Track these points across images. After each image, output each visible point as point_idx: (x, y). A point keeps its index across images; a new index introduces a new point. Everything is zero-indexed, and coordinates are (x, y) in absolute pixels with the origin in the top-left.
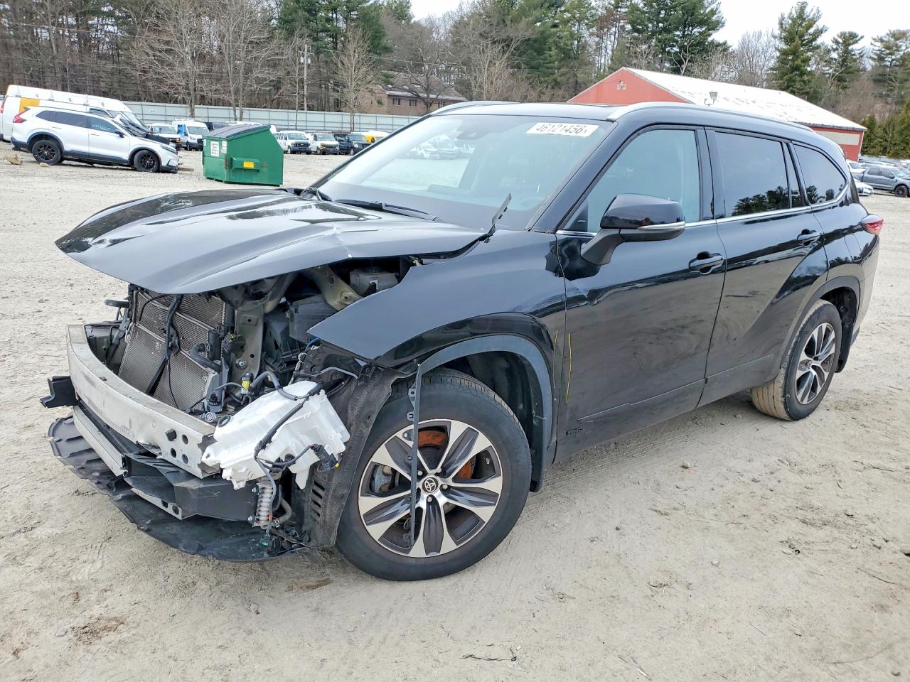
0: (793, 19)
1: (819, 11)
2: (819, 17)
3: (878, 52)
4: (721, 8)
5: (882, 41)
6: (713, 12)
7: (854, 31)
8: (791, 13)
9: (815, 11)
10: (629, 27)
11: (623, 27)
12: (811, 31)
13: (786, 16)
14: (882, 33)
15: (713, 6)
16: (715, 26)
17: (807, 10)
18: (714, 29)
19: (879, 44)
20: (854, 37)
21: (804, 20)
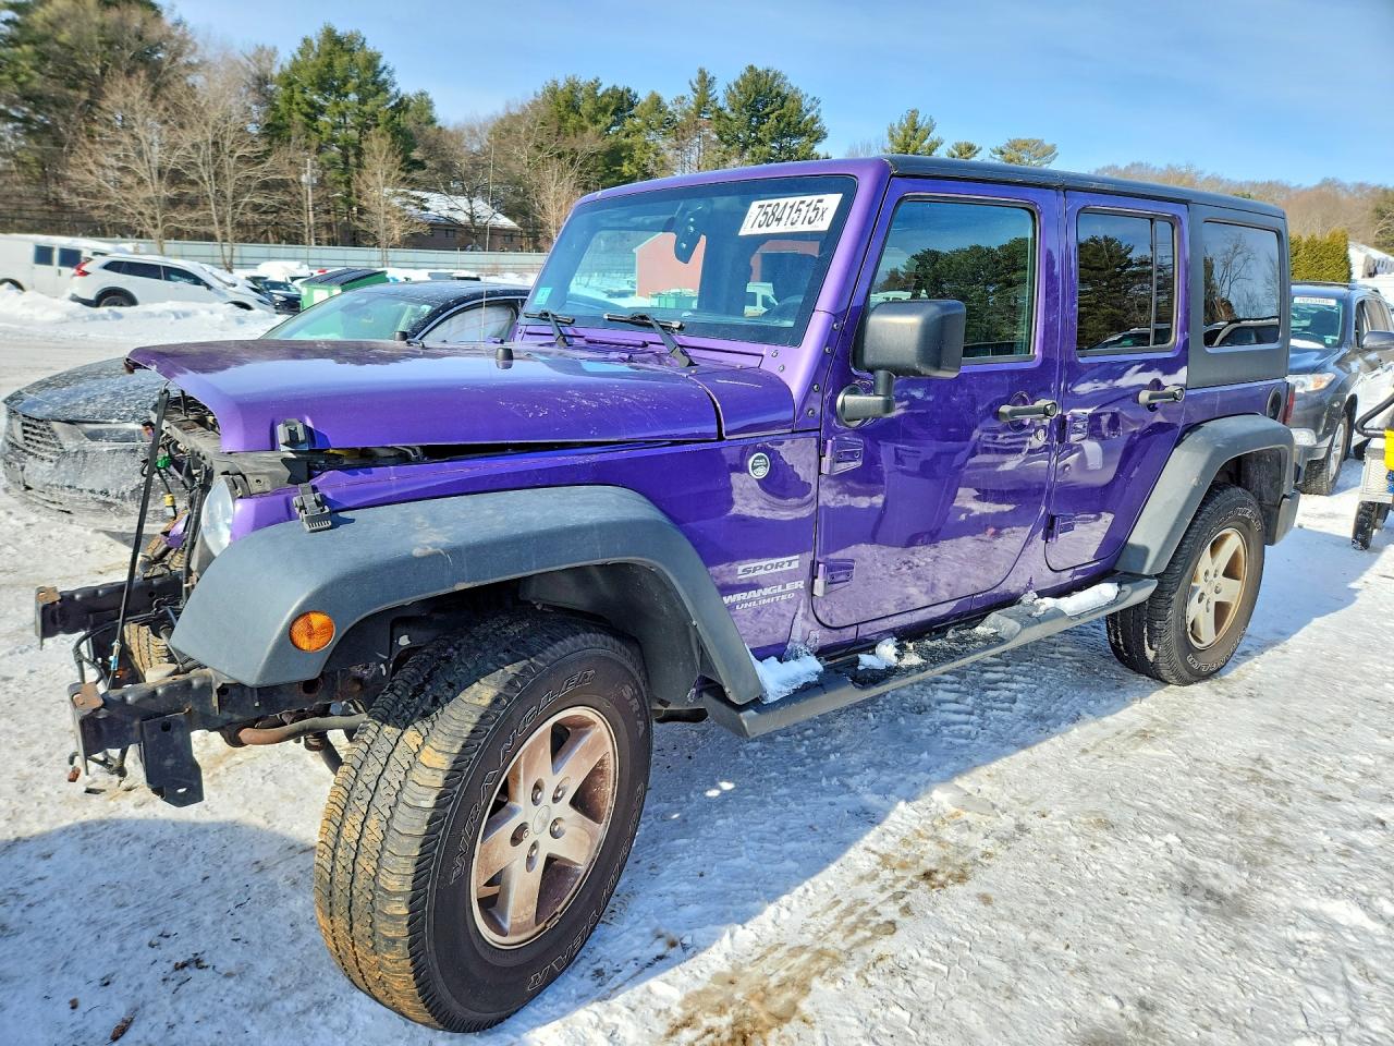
0: (905, 130)
1: (932, 121)
2: (933, 127)
4: (822, 115)
5: (1002, 153)
6: (814, 120)
7: (971, 141)
8: (901, 123)
9: (927, 120)
10: (715, 137)
11: (708, 137)
12: (926, 143)
13: (896, 126)
14: (1001, 143)
15: (813, 113)
16: (819, 136)
17: (919, 119)
18: (816, 140)
19: (998, 156)
20: (970, 148)
21: (916, 130)
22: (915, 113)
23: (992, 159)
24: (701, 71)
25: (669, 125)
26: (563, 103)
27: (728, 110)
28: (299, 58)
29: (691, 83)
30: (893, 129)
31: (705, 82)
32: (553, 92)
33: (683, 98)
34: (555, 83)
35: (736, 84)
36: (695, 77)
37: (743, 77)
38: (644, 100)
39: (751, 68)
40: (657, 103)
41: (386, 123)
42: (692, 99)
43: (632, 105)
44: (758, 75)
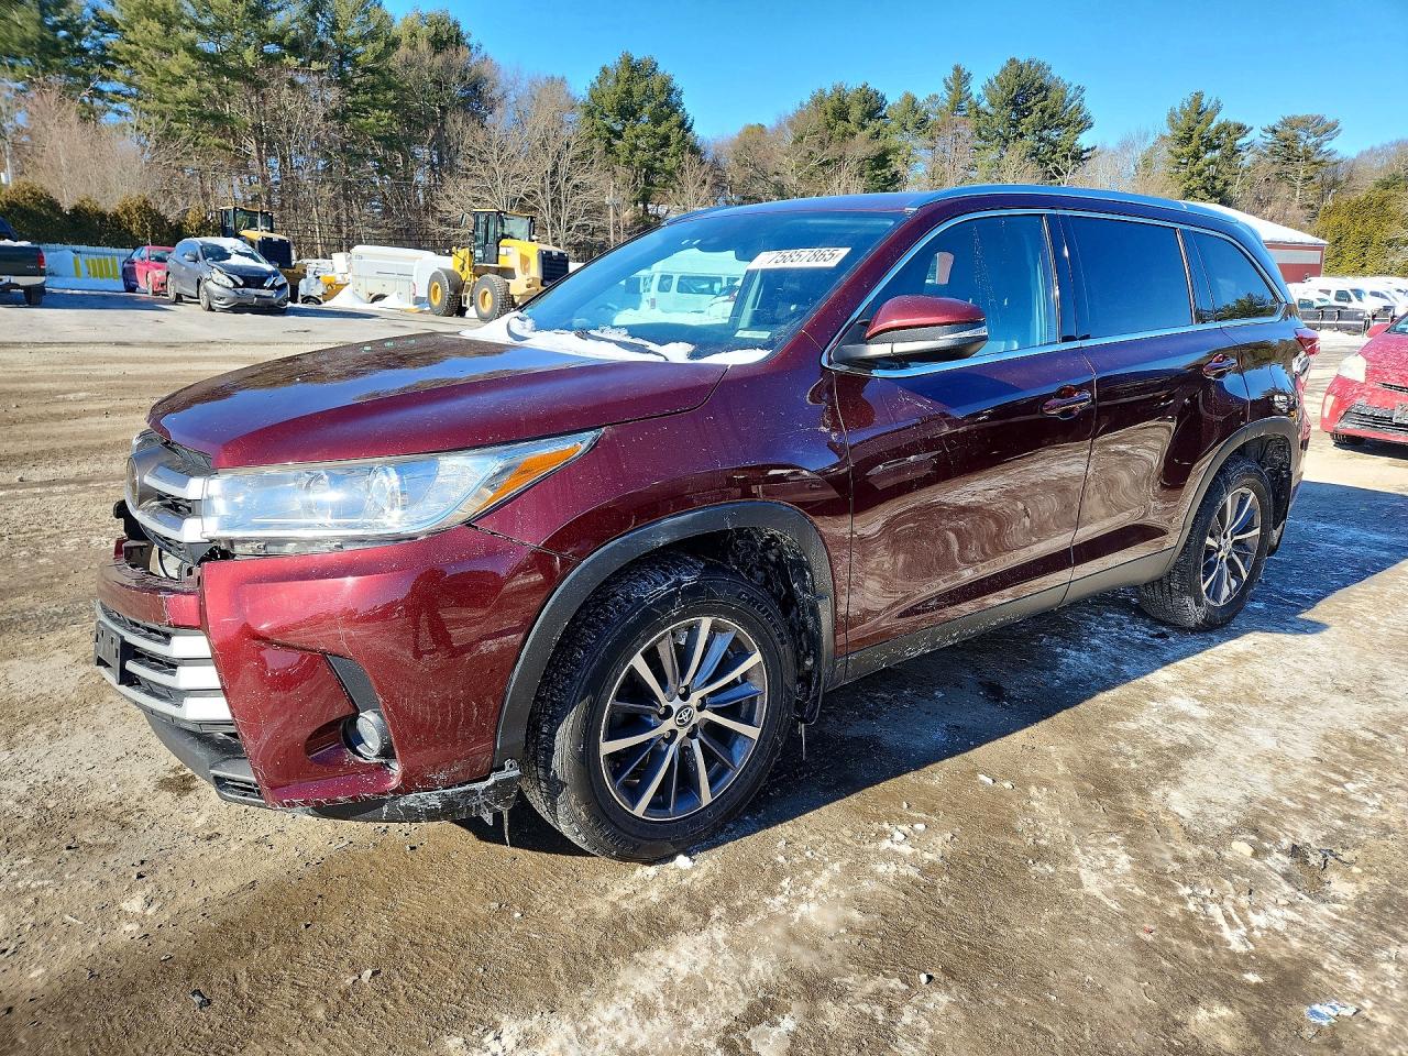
0: (1187, 114)
1: (1216, 102)
2: (1218, 110)
3: (1270, 145)
4: (1087, 104)
5: (1274, 132)
6: (1078, 110)
8: (1182, 107)
9: (1212, 102)
10: (970, 133)
12: (1213, 126)
13: (1177, 110)
14: (1274, 121)
15: (1077, 102)
18: (1081, 131)
19: (1270, 136)
21: (1200, 114)
22: (1199, 95)
23: (1263, 140)
24: (957, 69)
25: (923, 125)
26: (829, 111)
27: (987, 105)
28: (597, 85)
29: (945, 80)
30: (1173, 114)
31: (961, 78)
32: (820, 102)
33: (936, 97)
34: (822, 91)
35: (997, 78)
36: (950, 73)
37: (1004, 71)
39: (1013, 61)
40: (911, 104)
41: (678, 143)
42: (946, 96)
43: (881, 107)
44: (1021, 68)
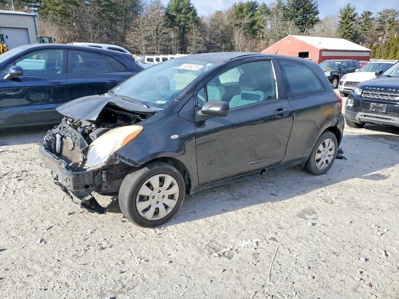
0: (345, 10)
2: (355, 9)
3: (379, 18)
4: (318, 6)
5: (380, 14)
6: (315, 8)
7: (369, 11)
9: (353, 6)
12: (352, 14)
13: (343, 9)
15: (315, 6)
16: (316, 13)
17: (351, 6)
19: (379, 15)
20: (369, 13)
21: (349, 10)
22: (349, 5)
23: (377, 16)
25: (268, 12)
26: (238, 9)
27: (287, 7)
28: (170, 3)
30: (341, 10)
32: (235, 6)
33: (273, 3)
34: (236, 3)
38: (260, 5)
40: (264, 6)
42: (276, 3)
43: (257, 6)
